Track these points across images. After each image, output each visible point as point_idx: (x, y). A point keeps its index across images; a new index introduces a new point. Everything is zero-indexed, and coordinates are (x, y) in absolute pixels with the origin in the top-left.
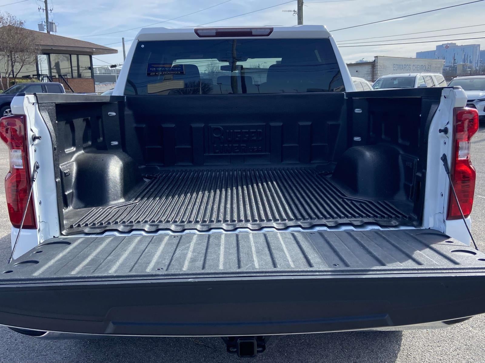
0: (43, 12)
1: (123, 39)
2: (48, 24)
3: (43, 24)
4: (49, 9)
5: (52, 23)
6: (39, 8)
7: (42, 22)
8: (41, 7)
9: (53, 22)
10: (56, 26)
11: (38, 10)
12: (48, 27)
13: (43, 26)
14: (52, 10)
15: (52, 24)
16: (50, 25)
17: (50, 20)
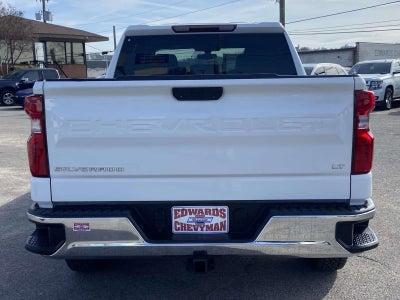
0: (41, 2)
1: (114, 27)
2: (45, 13)
7: (39, 11)
10: (52, 15)
12: (44, 16)
13: (40, 15)
15: (48, 14)
17: (46, 10)
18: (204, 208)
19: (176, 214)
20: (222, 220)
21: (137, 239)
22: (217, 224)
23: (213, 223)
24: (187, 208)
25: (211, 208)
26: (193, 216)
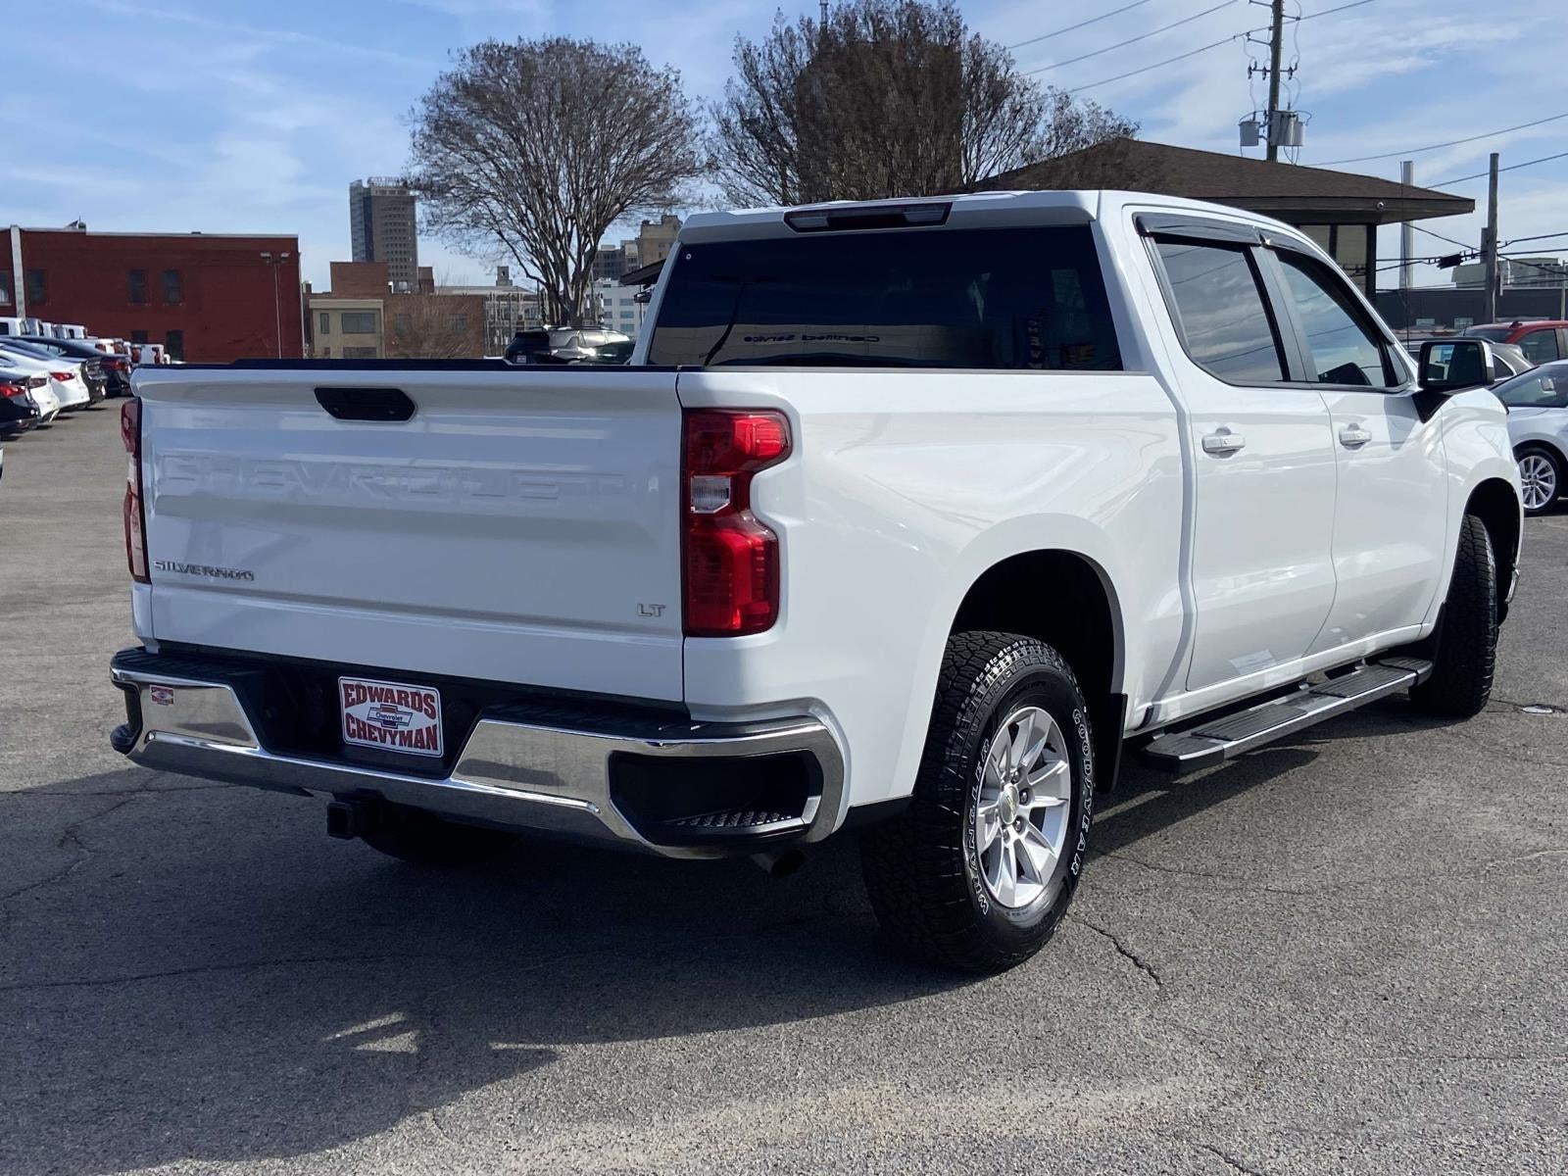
0: (1264, 79)
1: (1494, 157)
2: (1274, 117)
3: (1257, 120)
4: (1284, 65)
5: (1286, 116)
6: (1250, 68)
7: (1255, 113)
8: (1256, 63)
9: (1292, 110)
10: (1301, 124)
11: (1248, 76)
12: (1272, 128)
13: (1257, 127)
14: (1293, 68)
15: (1284, 120)
16: (1279, 124)
17: (1282, 106)
18: (395, 687)
19: (348, 695)
20: (430, 723)
21: (246, 737)
22: (419, 732)
23: (413, 727)
24: (366, 683)
25: (409, 689)
26: (377, 704)
